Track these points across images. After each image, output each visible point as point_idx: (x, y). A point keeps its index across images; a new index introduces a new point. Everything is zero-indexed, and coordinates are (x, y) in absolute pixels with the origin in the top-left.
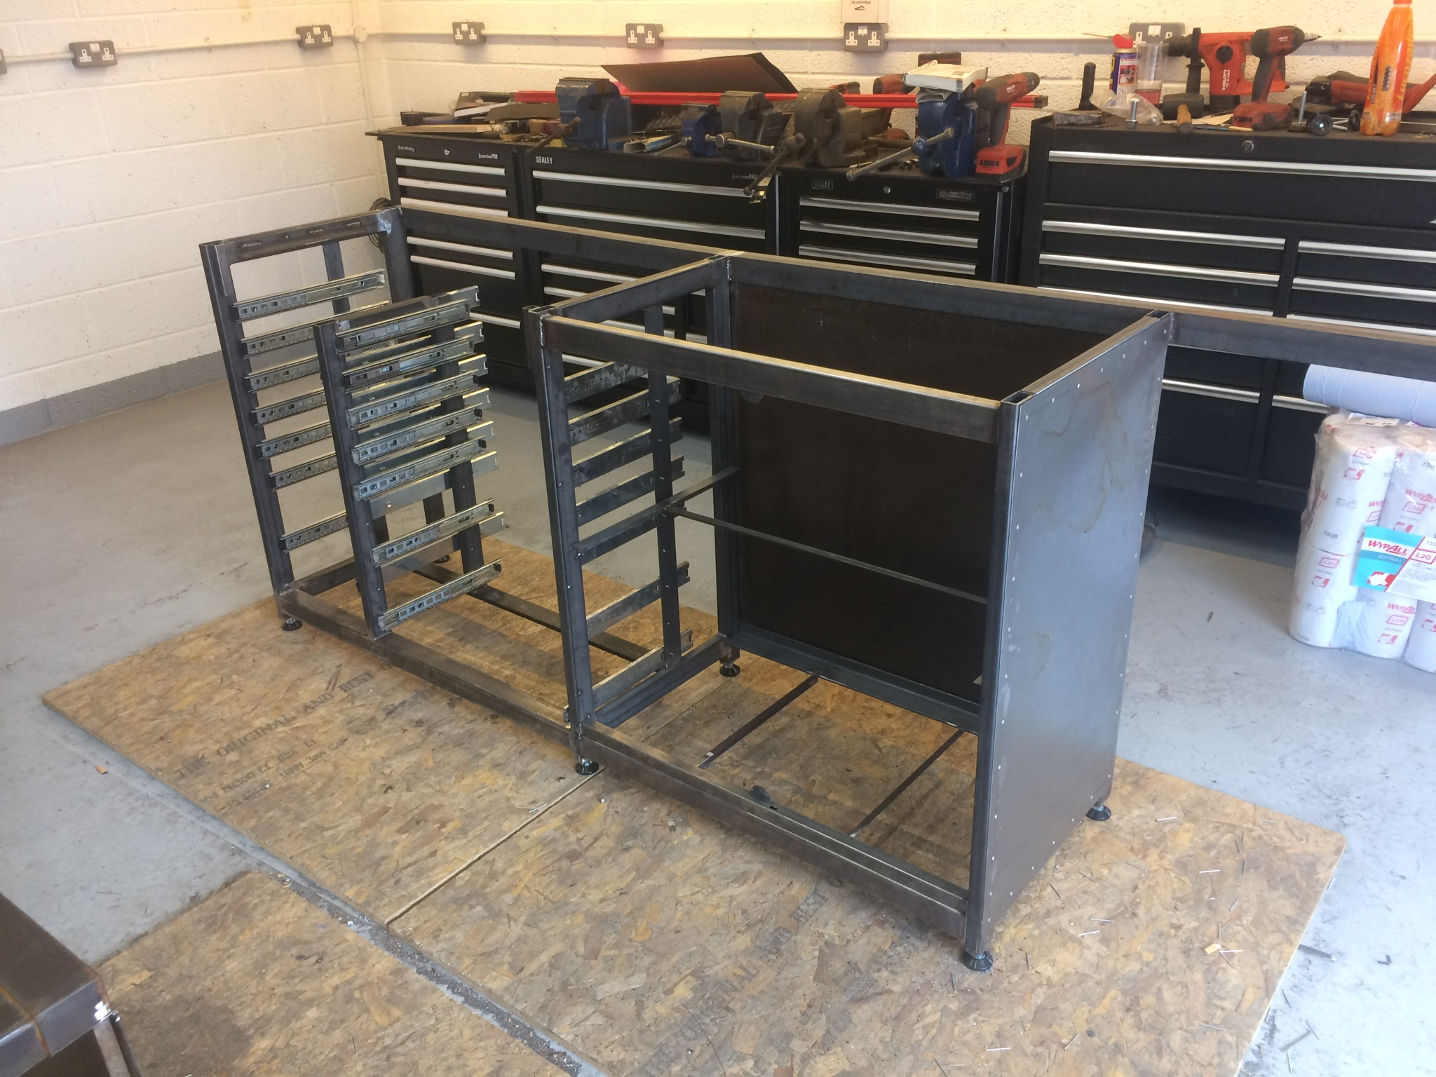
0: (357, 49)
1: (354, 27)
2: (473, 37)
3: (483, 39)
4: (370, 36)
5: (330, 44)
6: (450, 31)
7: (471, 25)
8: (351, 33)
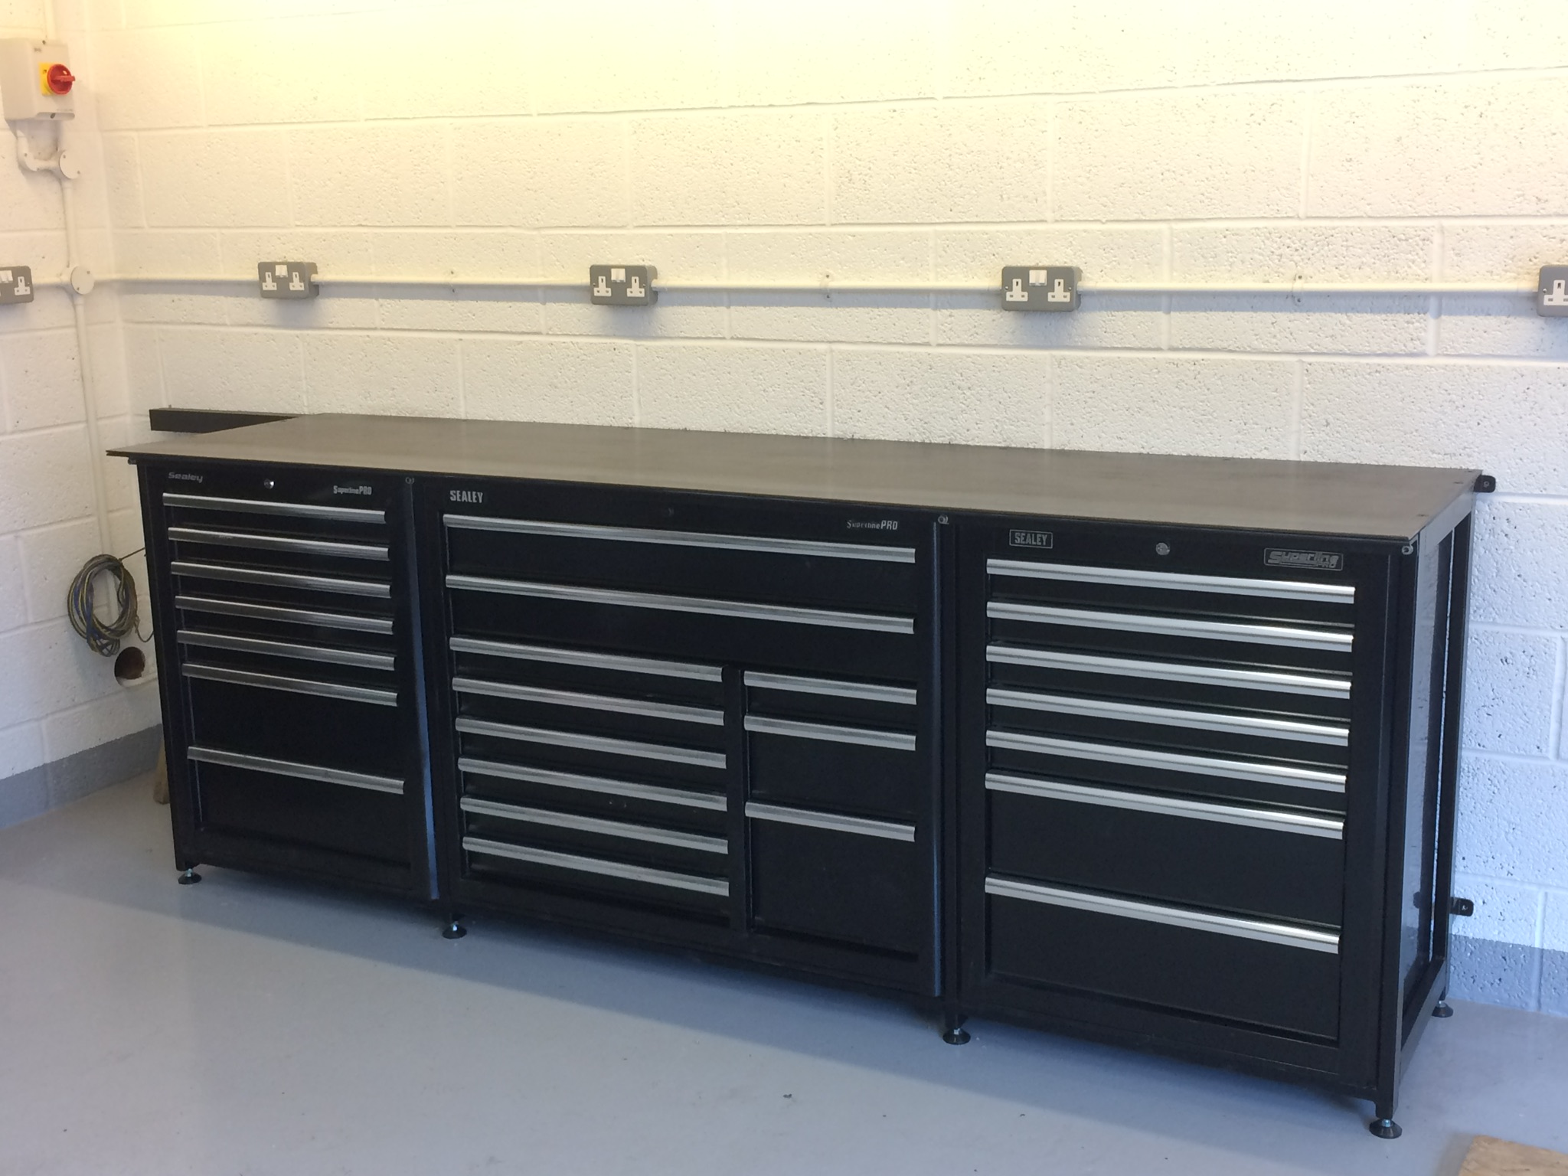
0: (74, 306)
1: (71, 268)
2: (297, 285)
3: (315, 290)
4: (99, 285)
5: (28, 299)
6: (254, 276)
7: (293, 267)
8: (65, 279)
